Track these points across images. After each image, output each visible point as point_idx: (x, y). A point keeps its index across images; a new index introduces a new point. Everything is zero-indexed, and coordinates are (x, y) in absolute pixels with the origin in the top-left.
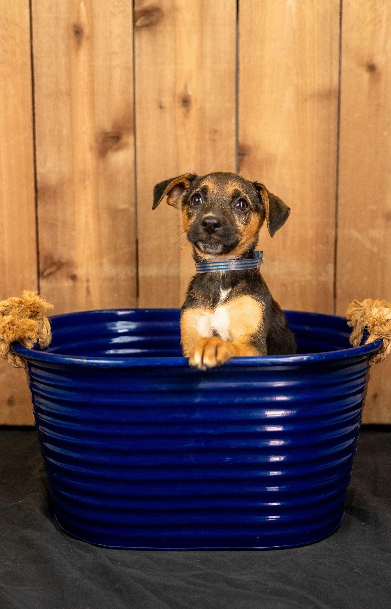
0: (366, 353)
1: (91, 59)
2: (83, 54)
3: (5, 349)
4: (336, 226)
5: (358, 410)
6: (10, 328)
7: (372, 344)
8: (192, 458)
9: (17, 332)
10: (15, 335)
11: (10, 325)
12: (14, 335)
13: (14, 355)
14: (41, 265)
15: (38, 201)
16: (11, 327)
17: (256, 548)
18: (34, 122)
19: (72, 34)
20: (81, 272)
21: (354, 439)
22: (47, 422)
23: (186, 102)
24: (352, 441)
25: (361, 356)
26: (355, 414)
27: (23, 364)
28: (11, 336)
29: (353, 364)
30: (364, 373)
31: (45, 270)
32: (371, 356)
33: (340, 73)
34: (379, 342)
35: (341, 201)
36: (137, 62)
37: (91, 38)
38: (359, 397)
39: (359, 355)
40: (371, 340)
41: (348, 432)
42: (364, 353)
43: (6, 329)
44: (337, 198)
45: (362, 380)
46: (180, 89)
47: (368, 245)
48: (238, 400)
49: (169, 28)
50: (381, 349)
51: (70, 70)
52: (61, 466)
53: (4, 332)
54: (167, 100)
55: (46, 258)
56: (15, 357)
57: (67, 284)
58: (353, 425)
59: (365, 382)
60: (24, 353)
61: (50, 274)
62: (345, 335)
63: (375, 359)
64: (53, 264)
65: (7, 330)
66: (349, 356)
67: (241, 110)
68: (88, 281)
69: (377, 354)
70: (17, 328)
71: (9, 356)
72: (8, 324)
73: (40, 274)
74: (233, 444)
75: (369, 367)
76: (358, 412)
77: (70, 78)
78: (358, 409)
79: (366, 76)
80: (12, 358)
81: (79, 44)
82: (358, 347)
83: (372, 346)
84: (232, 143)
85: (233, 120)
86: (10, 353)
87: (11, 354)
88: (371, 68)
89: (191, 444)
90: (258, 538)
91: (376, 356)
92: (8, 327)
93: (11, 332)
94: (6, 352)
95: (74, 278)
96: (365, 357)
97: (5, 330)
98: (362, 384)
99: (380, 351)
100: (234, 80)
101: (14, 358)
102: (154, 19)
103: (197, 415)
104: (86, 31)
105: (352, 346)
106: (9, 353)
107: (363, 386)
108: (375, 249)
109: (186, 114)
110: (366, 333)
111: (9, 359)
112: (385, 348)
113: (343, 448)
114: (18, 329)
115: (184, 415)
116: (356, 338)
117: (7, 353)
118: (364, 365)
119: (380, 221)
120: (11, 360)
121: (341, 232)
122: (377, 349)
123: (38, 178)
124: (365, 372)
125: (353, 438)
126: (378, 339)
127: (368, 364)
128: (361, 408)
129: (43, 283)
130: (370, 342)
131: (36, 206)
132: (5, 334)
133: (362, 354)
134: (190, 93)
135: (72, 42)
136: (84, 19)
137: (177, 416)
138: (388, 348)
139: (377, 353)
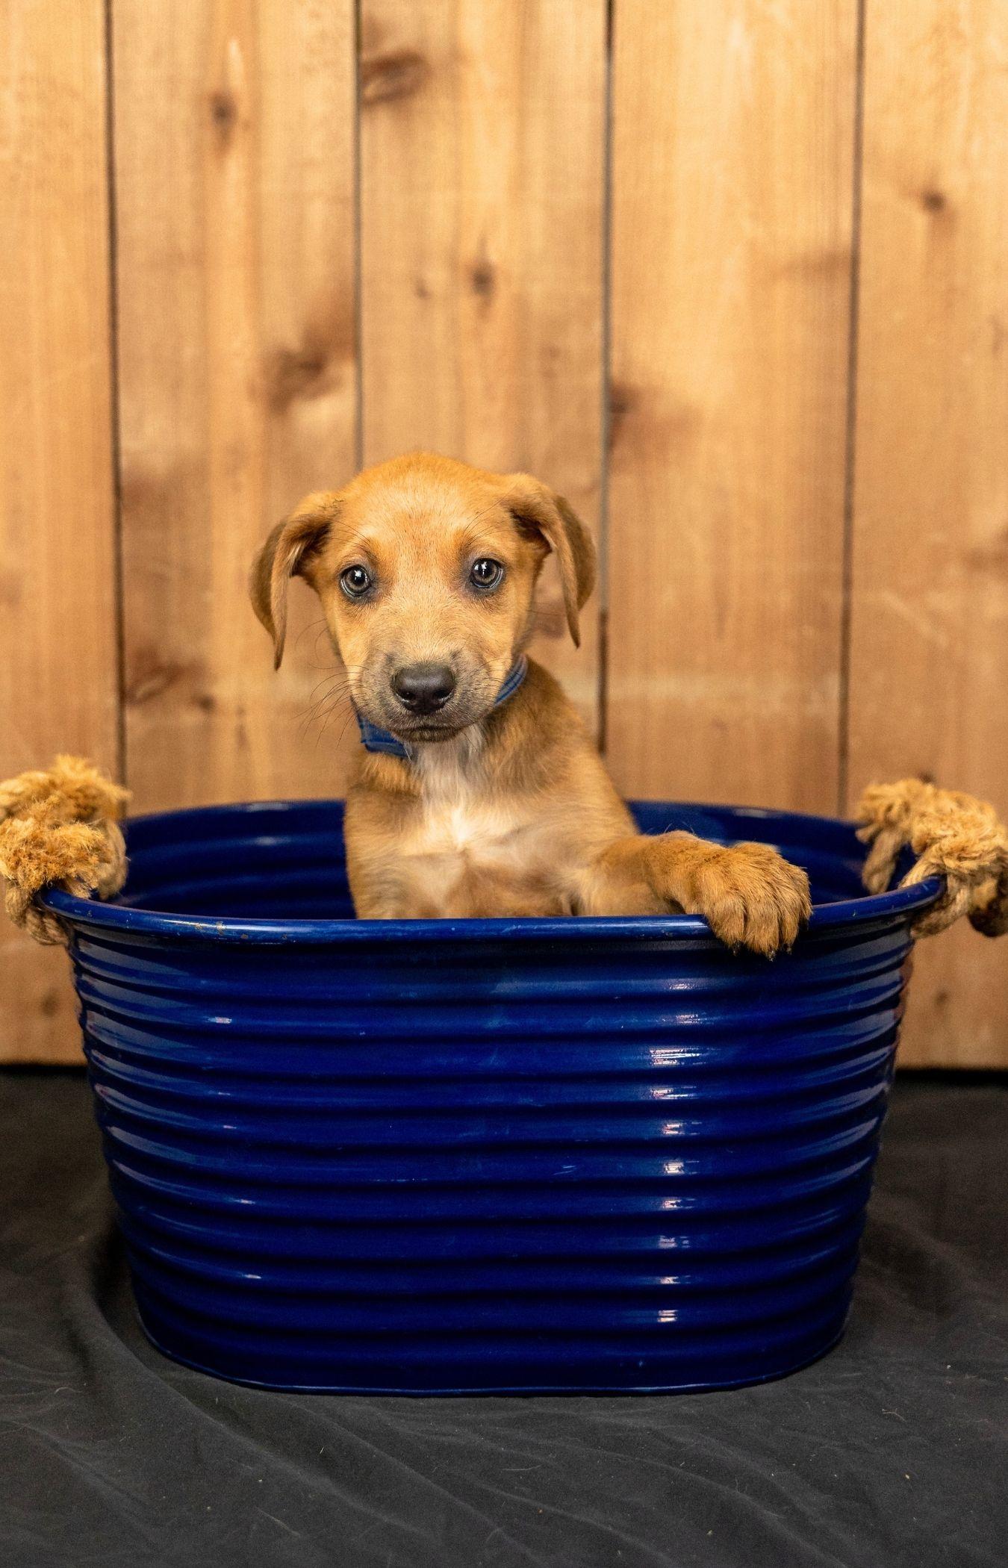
0: (905, 909)
1: (254, 176)
2: (235, 166)
3: (20, 901)
4: (847, 583)
5: (885, 1050)
6: (30, 856)
7: (918, 886)
8: (480, 1166)
9: (49, 864)
10: (45, 873)
11: (31, 847)
12: (41, 872)
13: (42, 914)
14: (129, 673)
15: (124, 518)
16: (34, 852)
17: (637, 1388)
18: (114, 325)
19: (207, 115)
20: (225, 690)
21: (874, 1121)
22: (120, 1076)
23: (482, 280)
24: (868, 1126)
25: (891, 917)
26: (877, 1059)
27: (64, 935)
28: (34, 876)
29: (874, 936)
30: (900, 959)
31: (138, 682)
32: (915, 917)
33: (857, 214)
34: (938, 882)
35: (860, 522)
36: (365, 185)
37: (253, 126)
38: (887, 1018)
39: (888, 912)
40: (915, 876)
41: (858, 1104)
42: (899, 910)
43: (22, 858)
44: (848, 514)
45: (896, 974)
46: (469, 250)
47: (925, 628)
48: (593, 1022)
49: (443, 103)
50: (940, 899)
51: (202, 204)
52: (153, 1185)
53: (18, 863)
54: (437, 277)
55: (141, 656)
56: (45, 920)
57: (190, 718)
58: (872, 1087)
59: (902, 981)
60: (69, 908)
61: (150, 696)
62: (850, 864)
63: (925, 923)
64: (157, 670)
65: (25, 860)
66: (862, 917)
67: (617, 301)
68: (241, 712)
69: (931, 912)
70: (47, 853)
71: (29, 917)
72: (26, 842)
73: (124, 695)
74: (581, 1130)
75: (911, 943)
76: (884, 1055)
77: (201, 223)
78: (885, 1046)
79: (920, 220)
80: (36, 921)
81: (224, 141)
82: (883, 894)
83: (920, 892)
84: (594, 379)
85: (597, 326)
86: (33, 910)
87: (34, 912)
88: (934, 202)
89: (476, 1131)
90: (641, 1364)
91: (927, 916)
92: (26, 852)
93: (32, 866)
94: (21, 909)
95: (206, 704)
96: (902, 919)
97: (19, 860)
98: (895, 984)
99: (937, 905)
100: (599, 229)
101: (43, 922)
102: (406, 81)
103: (493, 1061)
104: (243, 109)
105: (866, 892)
106: (29, 910)
107: (898, 988)
108: (943, 640)
109: (484, 310)
110: (905, 858)
111: (30, 924)
112: (951, 899)
113: (846, 1143)
114: (52, 858)
115: (460, 1060)
116: (877, 870)
117: (25, 911)
118: (899, 939)
119: (954, 571)
120: (34, 928)
121: (858, 597)
122: (930, 899)
123: (124, 462)
124: (903, 954)
125: (872, 1118)
126: (933, 875)
127: (909, 935)
128: (893, 1045)
129: (132, 717)
130: (914, 882)
131: (118, 528)
132: (20, 868)
133: (894, 910)
134: (494, 257)
135: (209, 136)
136: (237, 81)
137: (443, 1061)
138: (958, 897)
139: (929, 908)
